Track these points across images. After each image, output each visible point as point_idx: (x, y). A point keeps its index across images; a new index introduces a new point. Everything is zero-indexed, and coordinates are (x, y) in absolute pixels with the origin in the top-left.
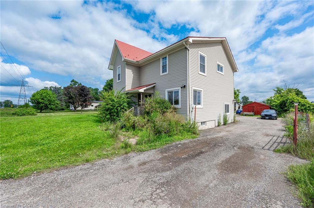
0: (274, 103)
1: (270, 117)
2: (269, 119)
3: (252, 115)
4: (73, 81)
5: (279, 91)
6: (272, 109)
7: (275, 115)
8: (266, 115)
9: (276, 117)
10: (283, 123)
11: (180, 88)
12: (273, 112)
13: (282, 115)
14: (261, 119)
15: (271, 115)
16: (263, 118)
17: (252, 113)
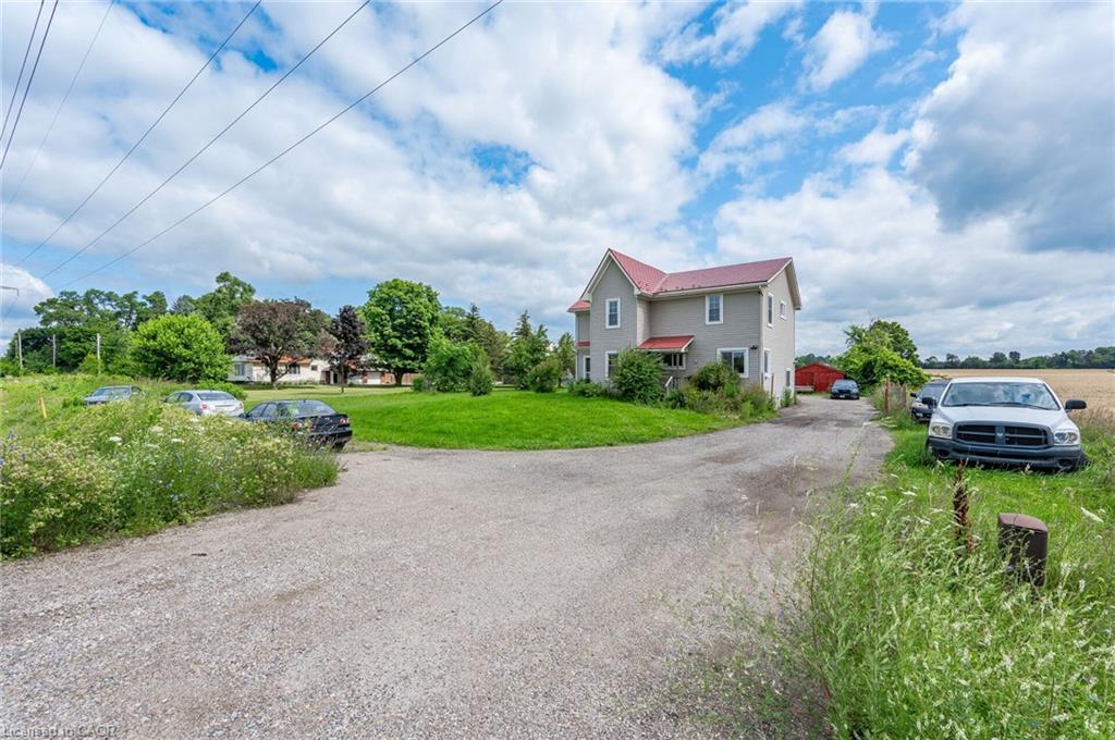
0: (852, 366)
1: (846, 395)
2: (847, 398)
3: (811, 393)
4: (223, 278)
5: (856, 335)
6: (850, 379)
7: (855, 390)
8: (841, 392)
9: (857, 394)
10: (869, 403)
11: (747, 349)
12: (851, 385)
13: (867, 390)
14: (832, 398)
15: (848, 392)
16: (836, 396)
17: (809, 388)
